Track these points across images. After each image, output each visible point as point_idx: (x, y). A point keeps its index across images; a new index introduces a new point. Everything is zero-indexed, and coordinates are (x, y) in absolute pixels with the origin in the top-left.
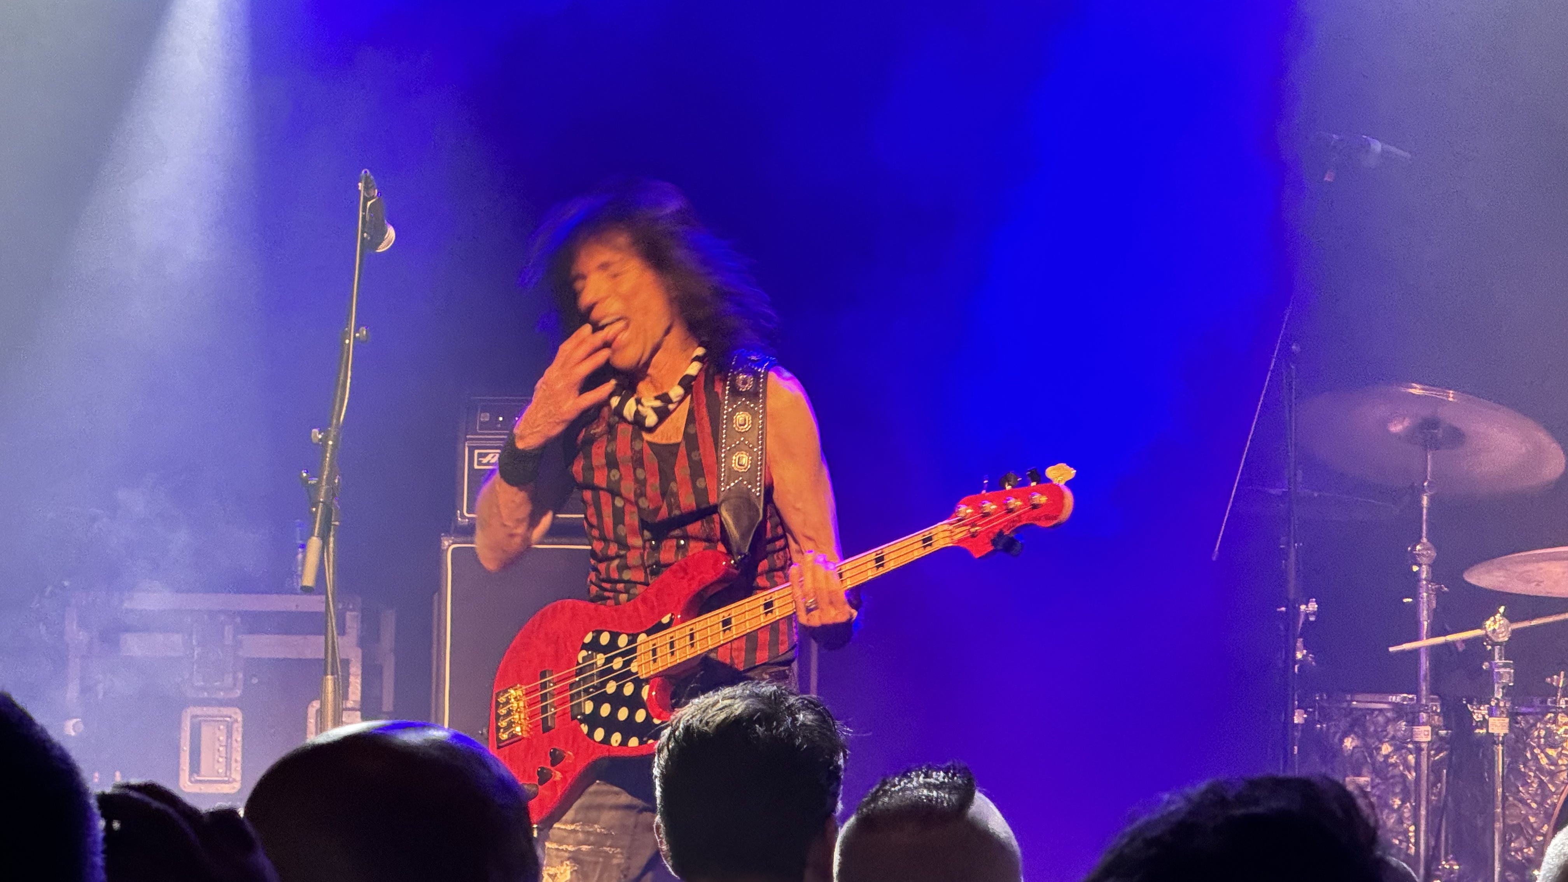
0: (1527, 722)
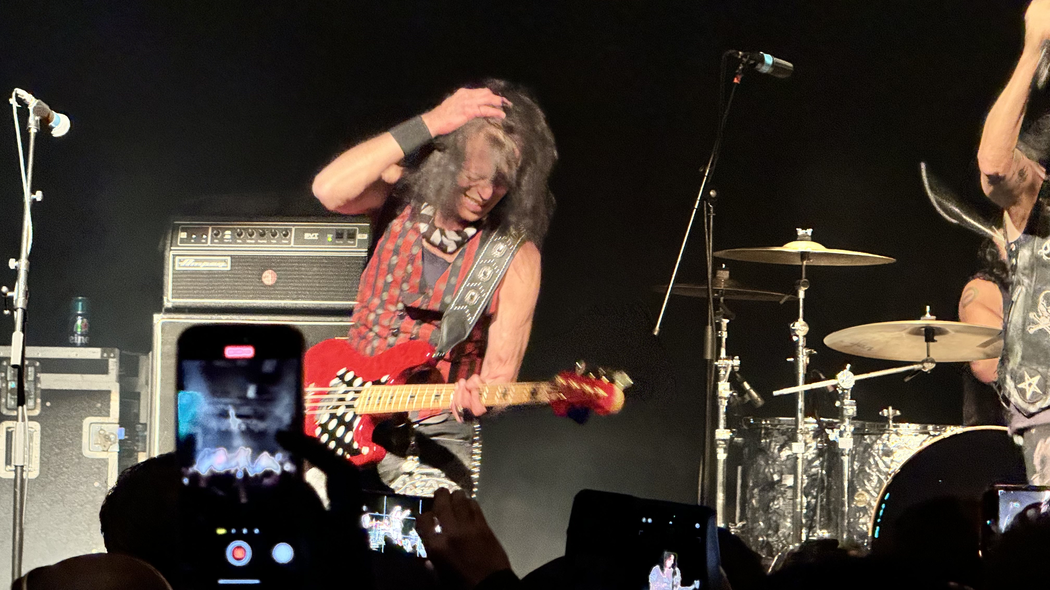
0: (871, 439)
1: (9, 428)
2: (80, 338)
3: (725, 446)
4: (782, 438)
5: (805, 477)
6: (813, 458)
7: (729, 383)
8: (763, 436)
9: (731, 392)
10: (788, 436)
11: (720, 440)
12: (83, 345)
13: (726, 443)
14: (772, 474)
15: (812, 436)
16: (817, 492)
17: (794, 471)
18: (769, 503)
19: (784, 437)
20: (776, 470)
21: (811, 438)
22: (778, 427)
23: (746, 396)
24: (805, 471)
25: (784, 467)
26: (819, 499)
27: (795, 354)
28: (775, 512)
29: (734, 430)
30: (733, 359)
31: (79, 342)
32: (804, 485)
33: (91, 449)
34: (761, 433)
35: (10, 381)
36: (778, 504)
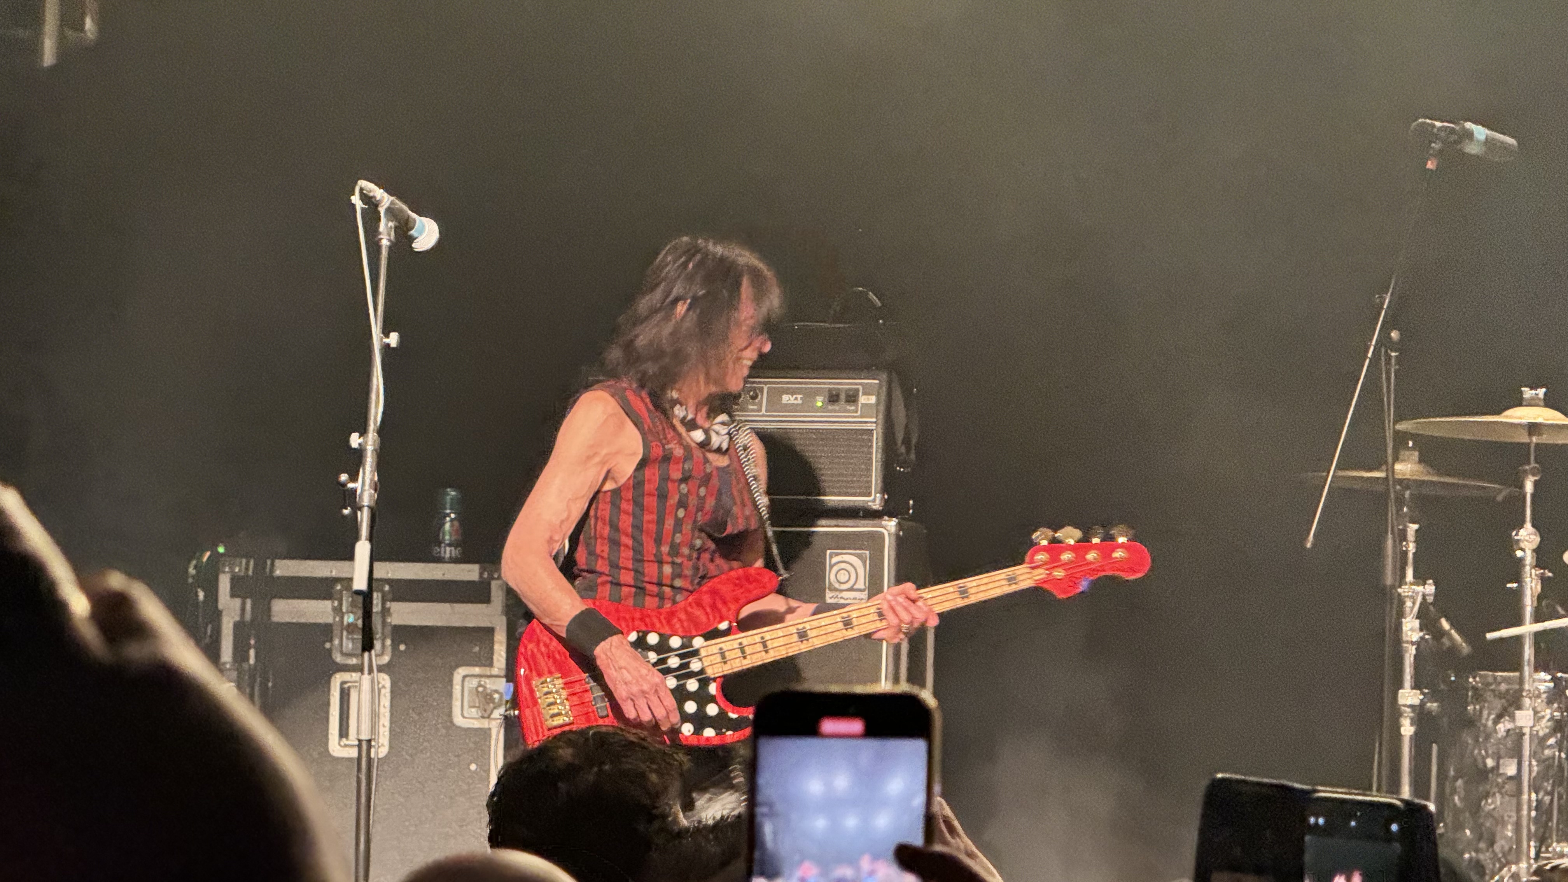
1: (346, 682)
2: (448, 549)
3: (1412, 715)
4: (1498, 704)
5: (1534, 763)
6: (1545, 735)
7: (1418, 621)
8: (1470, 699)
9: (1421, 634)
10: (1508, 701)
11: (1405, 706)
12: (454, 561)
13: (1413, 711)
14: (1484, 758)
15: (1545, 700)
16: (1553, 786)
17: (1517, 753)
18: (1480, 801)
19: (1503, 701)
20: (1490, 752)
21: (1544, 704)
22: (1493, 687)
23: (1445, 640)
24: (1534, 754)
25: (1501, 746)
26: (1556, 795)
27: (1518, 578)
28: (1490, 814)
29: (1426, 691)
30: (1424, 584)
31: (448, 555)
32: (1534, 774)
33: (466, 715)
34: (1467, 695)
35: (348, 612)
36: (1492, 803)
